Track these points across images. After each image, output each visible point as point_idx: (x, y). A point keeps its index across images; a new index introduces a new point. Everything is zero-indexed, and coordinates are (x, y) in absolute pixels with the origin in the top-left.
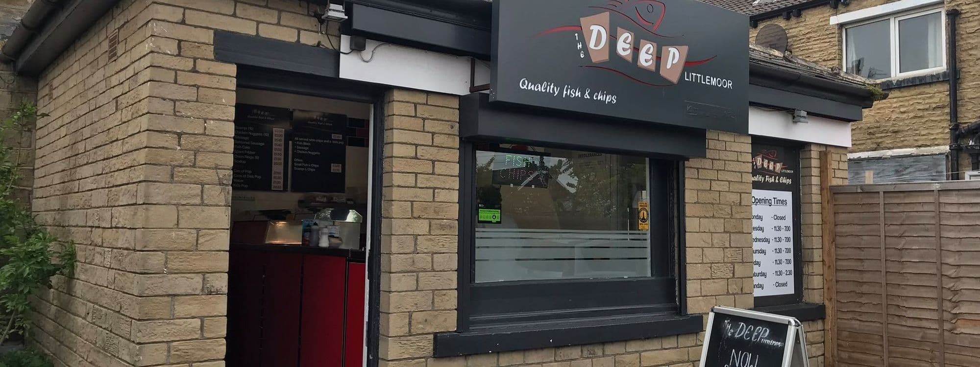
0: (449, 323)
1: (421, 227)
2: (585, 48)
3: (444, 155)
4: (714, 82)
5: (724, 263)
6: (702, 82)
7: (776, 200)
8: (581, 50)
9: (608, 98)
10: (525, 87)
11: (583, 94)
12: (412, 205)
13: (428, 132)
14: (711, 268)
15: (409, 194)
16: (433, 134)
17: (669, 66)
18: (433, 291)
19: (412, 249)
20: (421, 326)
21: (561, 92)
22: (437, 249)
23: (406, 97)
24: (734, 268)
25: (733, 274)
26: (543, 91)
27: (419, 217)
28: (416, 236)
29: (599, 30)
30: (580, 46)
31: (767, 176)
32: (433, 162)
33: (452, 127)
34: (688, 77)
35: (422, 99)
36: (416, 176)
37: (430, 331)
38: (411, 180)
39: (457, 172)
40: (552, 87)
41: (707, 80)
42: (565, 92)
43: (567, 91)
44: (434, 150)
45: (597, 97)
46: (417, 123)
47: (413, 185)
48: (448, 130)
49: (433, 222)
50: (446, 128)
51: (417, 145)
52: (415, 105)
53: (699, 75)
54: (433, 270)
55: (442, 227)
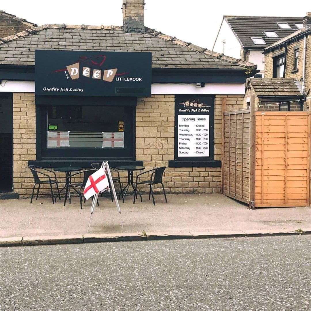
0: (34, 158)
1: (23, 131)
2: (69, 75)
3: (30, 110)
4: (131, 79)
5: (157, 143)
6: (125, 80)
7: (198, 119)
8: (67, 76)
9: (80, 90)
10: (45, 90)
11: (69, 89)
12: (20, 125)
13: (25, 104)
14: (149, 145)
15: (19, 122)
16: (26, 104)
17: (108, 76)
18: (28, 149)
19: (20, 137)
20: (23, 158)
21: (60, 90)
22: (28, 137)
23: (17, 94)
24: (162, 145)
25: (162, 147)
26: (52, 90)
27: (22, 128)
28: (21, 134)
29: (75, 69)
30: (67, 75)
31: (192, 109)
32: (27, 112)
33: (33, 102)
34: (117, 79)
35: (23, 94)
36: (21, 117)
37: (27, 160)
38: (19, 118)
39: (35, 115)
40: (56, 89)
41: (127, 79)
42: (61, 90)
43: (62, 89)
44: (27, 109)
45: (75, 90)
46: (21, 102)
47: (20, 119)
48: (32, 103)
49: (27, 130)
50: (31, 102)
51: (21, 108)
52: (20, 96)
53: (123, 78)
54: (27, 143)
55: (30, 131)
